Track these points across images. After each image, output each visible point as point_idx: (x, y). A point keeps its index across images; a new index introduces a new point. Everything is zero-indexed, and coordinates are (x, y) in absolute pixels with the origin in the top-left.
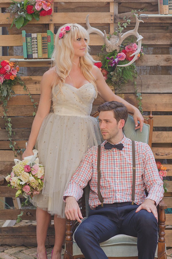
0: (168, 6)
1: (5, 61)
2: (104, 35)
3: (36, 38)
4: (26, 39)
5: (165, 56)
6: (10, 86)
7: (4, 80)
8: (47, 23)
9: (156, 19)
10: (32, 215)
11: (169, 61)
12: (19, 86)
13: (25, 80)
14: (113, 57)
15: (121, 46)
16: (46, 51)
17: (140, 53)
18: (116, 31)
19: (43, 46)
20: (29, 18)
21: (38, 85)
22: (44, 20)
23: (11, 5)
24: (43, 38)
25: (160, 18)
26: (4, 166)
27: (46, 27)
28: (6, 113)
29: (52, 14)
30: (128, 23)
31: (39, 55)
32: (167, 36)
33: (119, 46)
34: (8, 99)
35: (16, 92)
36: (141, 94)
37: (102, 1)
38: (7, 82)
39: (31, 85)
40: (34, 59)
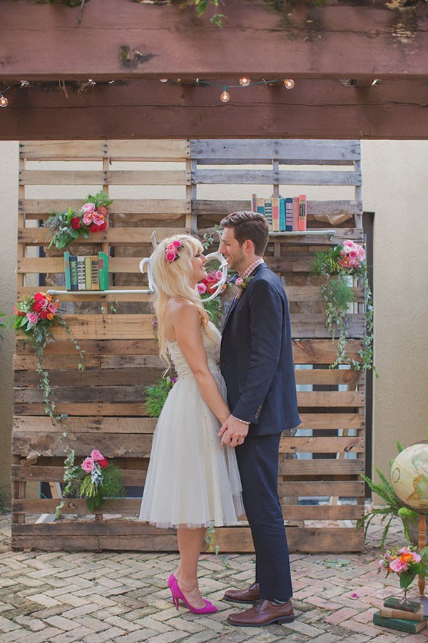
1: (41, 293)
3: (84, 263)
4: (70, 264)
6: (46, 328)
7: (39, 319)
8: (100, 241)
10: (76, 508)
12: (59, 328)
13: (67, 320)
16: (95, 280)
17: (225, 284)
19: (93, 274)
20: (76, 236)
21: (85, 326)
22: (97, 238)
23: (50, 217)
24: (93, 263)
26: (37, 438)
27: (99, 246)
28: (41, 365)
29: (106, 230)
30: (209, 243)
31: (87, 286)
34: (44, 345)
35: (55, 337)
37: (176, 212)
38: (43, 322)
39: (76, 327)
40: (81, 291)
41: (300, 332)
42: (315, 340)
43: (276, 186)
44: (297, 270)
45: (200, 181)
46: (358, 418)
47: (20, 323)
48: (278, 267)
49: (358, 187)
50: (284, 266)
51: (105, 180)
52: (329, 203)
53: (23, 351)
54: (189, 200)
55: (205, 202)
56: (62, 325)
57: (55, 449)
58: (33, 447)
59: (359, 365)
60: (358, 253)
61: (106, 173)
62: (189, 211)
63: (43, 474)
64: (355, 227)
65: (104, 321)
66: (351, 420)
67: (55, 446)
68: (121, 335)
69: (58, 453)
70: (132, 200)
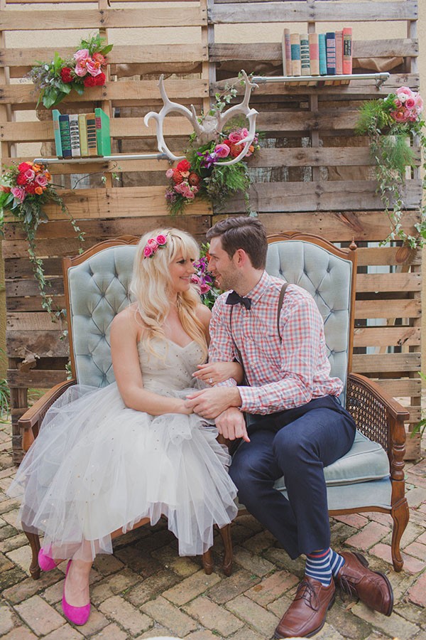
0: (299, 61)
1: (27, 163)
2: (191, 114)
3: (77, 123)
4: (61, 125)
5: (295, 151)
6: (35, 205)
7: (26, 195)
8: (98, 99)
9: (279, 88)
11: (302, 158)
12: (54, 207)
13: (63, 196)
14: (208, 150)
15: (221, 134)
16: (93, 143)
17: (252, 144)
18: (213, 110)
19: (88, 136)
20: (66, 90)
21: (85, 203)
22: (95, 97)
23: (35, 69)
24: (89, 122)
25: (288, 86)
26: (35, 338)
27: (99, 104)
28: (32, 251)
29: (105, 84)
30: (232, 95)
31: (82, 152)
32: (299, 117)
33: (218, 134)
34: (36, 227)
35: (50, 217)
36: (256, 215)
37: (189, 60)
38: (30, 199)
39: (74, 204)
40: (75, 158)
41: (343, 203)
42: (361, 212)
43: (311, 24)
44: (338, 128)
45: (218, 19)
46: (413, 305)
47: (5, 201)
48: (316, 124)
49: (413, 22)
50: (323, 123)
51: (102, 21)
52: (377, 43)
53: (12, 235)
54: (206, 43)
55: (226, 47)
56: (58, 203)
57: (57, 350)
58: (31, 348)
59: (416, 242)
60: (416, 102)
61: (102, 12)
62: (206, 58)
63: (44, 380)
64: (409, 72)
65: (108, 196)
66: (406, 307)
67: (56, 347)
68: (129, 212)
69: (59, 354)
70: (136, 47)
